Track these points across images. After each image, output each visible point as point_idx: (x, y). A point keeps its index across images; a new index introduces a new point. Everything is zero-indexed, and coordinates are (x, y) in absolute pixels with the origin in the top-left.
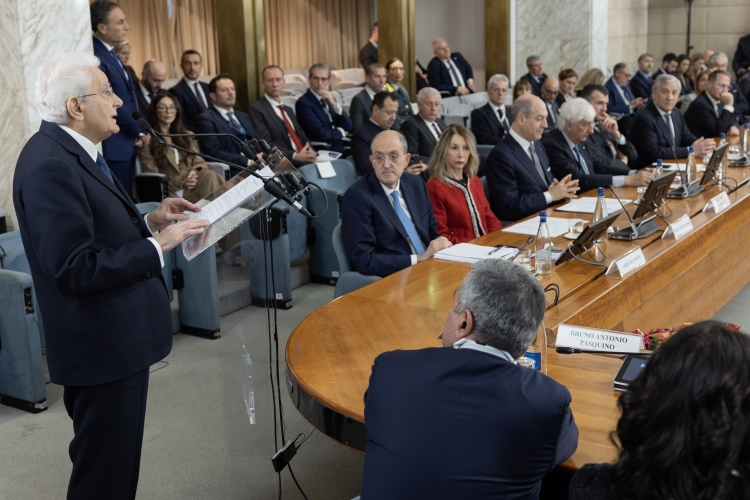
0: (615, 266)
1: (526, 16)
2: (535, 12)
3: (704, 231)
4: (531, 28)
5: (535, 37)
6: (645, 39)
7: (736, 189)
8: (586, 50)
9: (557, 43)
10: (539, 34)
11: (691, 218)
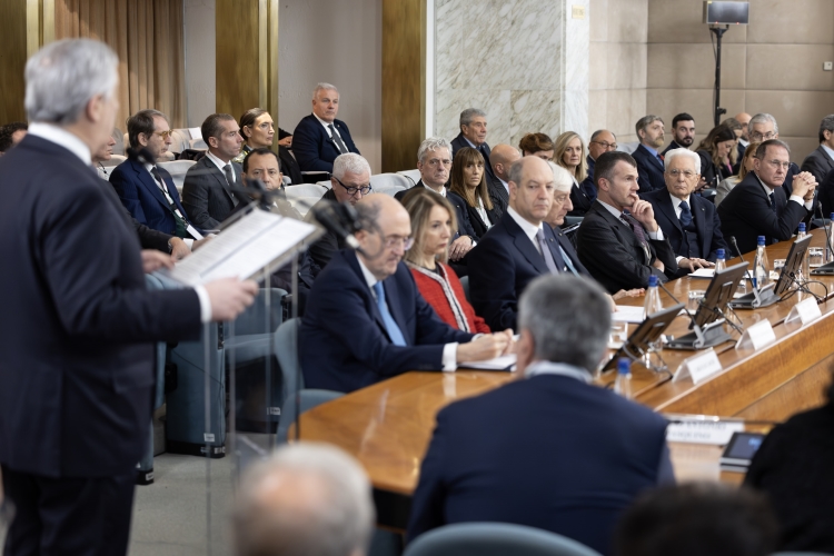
0: (686, 370)
1: (452, 49)
2: (468, 43)
3: (790, 343)
4: (461, 69)
5: (467, 84)
6: (643, 94)
7: (826, 300)
8: (554, 107)
9: (506, 96)
10: (475, 79)
11: (773, 327)
